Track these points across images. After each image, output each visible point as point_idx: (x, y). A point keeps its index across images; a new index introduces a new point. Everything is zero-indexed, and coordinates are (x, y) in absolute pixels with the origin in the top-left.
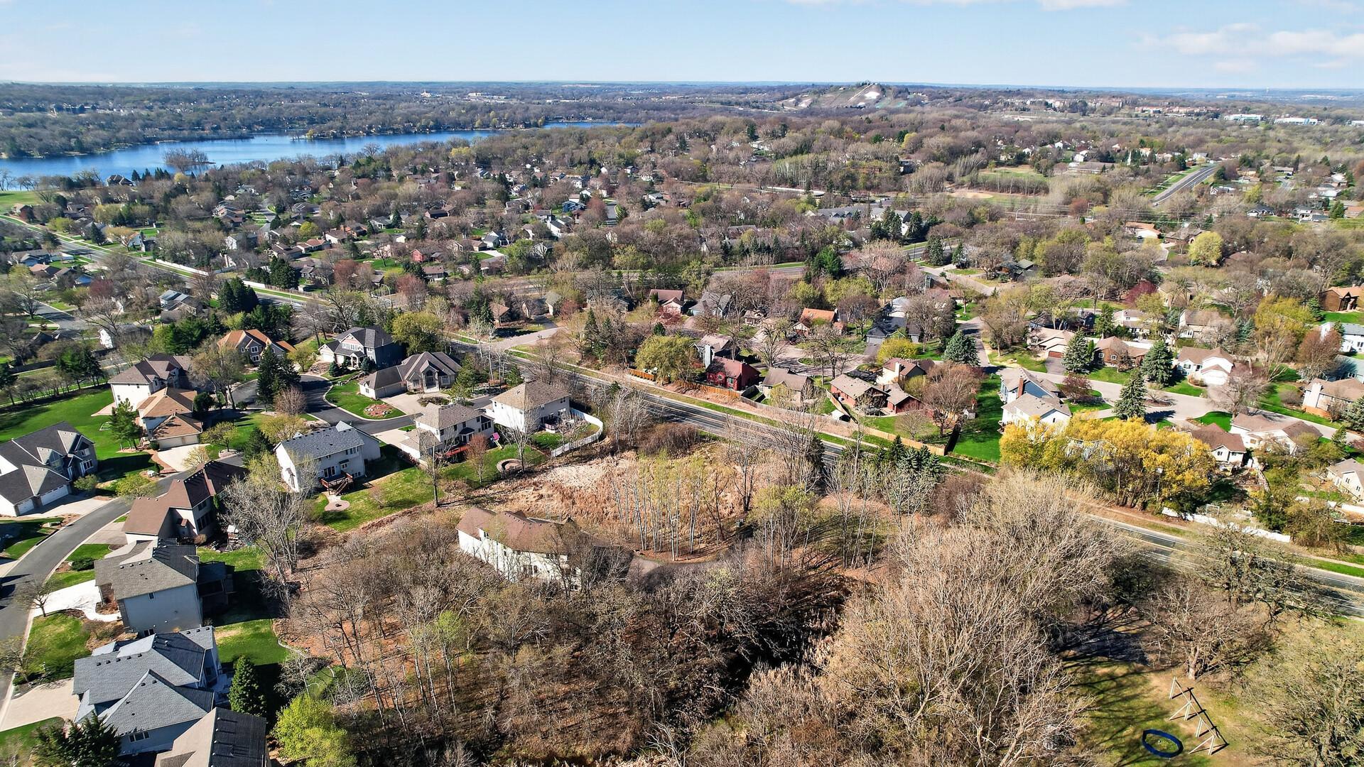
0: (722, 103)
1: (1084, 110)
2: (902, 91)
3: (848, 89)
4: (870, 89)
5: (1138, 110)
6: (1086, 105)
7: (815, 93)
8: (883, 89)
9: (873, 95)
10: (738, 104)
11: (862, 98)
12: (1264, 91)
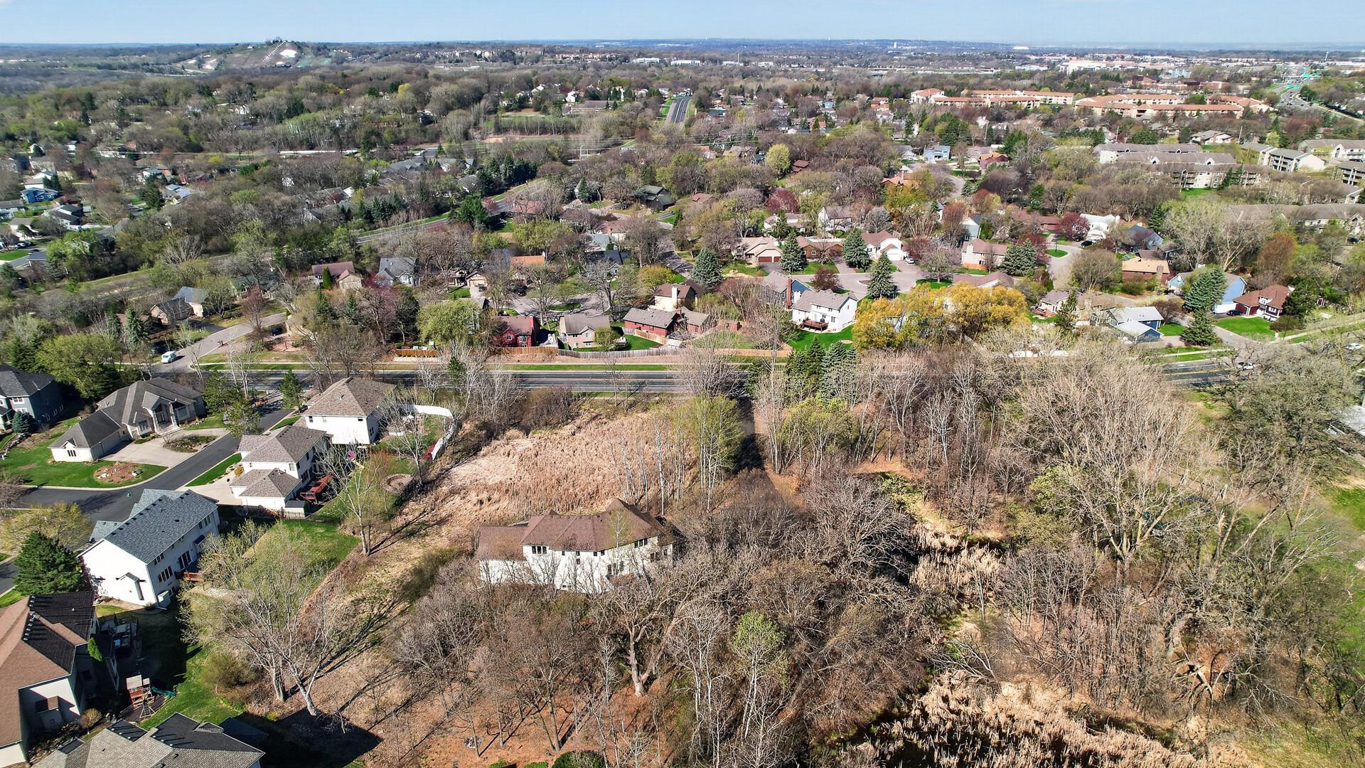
0: (99, 67)
1: (515, 60)
2: (321, 49)
3: (259, 49)
4: (283, 48)
5: (559, 57)
6: (513, 54)
7: (219, 53)
8: (299, 46)
9: (290, 53)
10: (124, 68)
11: (279, 57)
12: (629, 41)
